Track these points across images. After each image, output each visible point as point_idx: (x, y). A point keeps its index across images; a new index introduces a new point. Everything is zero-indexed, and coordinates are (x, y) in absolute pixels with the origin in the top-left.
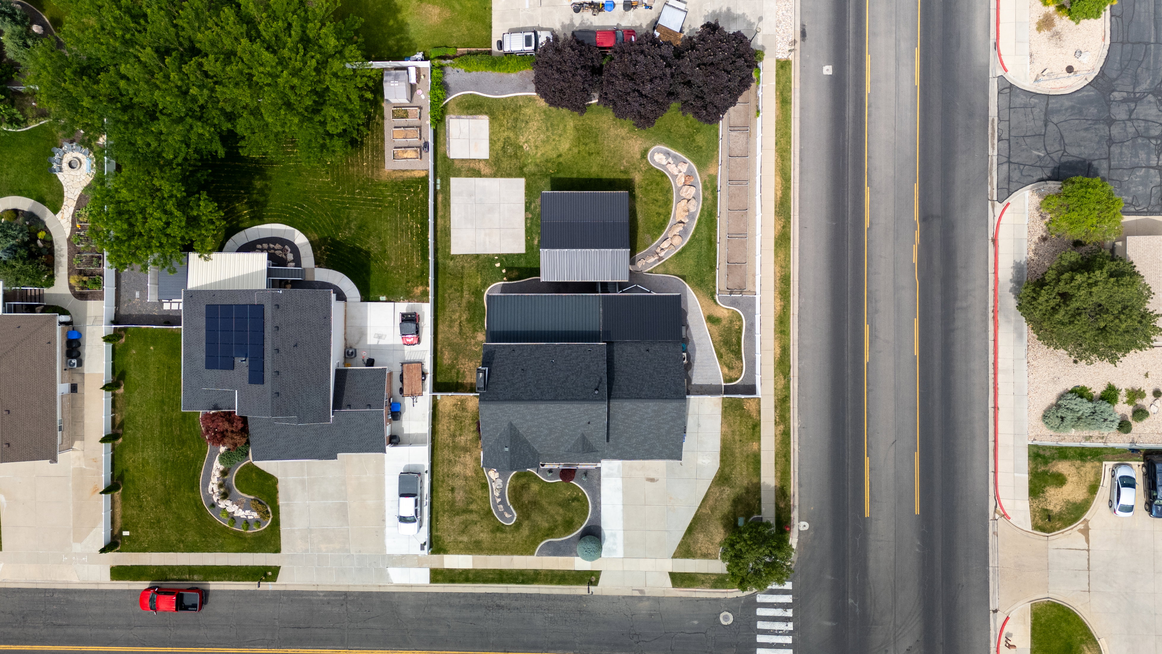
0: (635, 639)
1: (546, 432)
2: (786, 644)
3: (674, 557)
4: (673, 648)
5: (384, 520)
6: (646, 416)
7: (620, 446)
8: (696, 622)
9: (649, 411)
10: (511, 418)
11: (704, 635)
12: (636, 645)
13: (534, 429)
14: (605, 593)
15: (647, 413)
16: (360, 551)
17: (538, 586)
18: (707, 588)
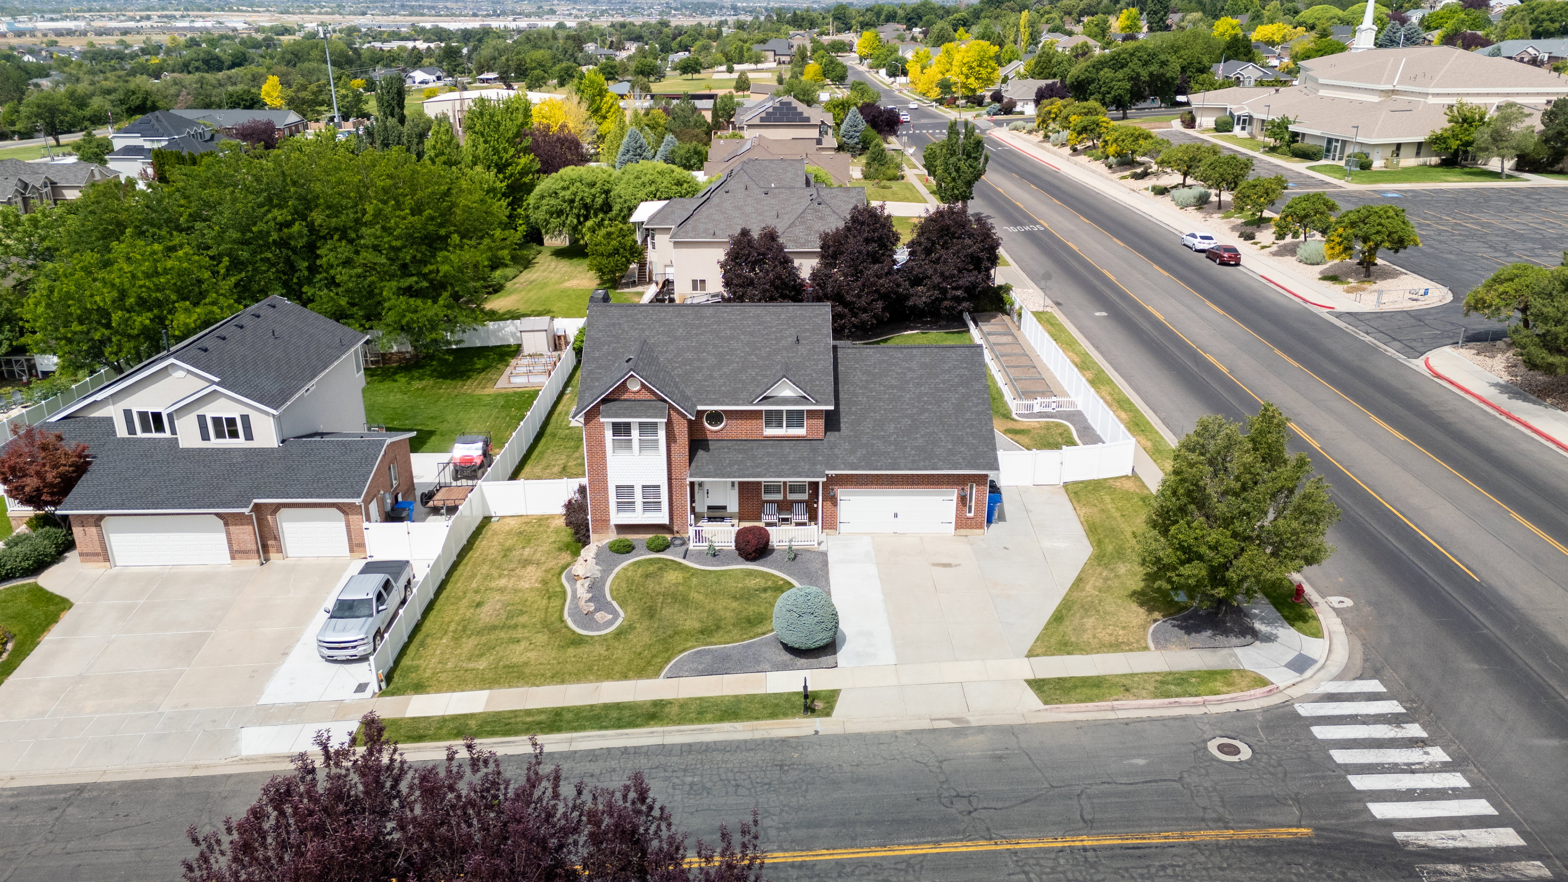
0: (961, 805)
1: (712, 360)
2: (1453, 789)
3: (1031, 654)
4: (1087, 817)
5: (285, 654)
6: (909, 375)
7: (864, 440)
8: (1141, 762)
9: (914, 365)
10: (647, 333)
11: (1178, 786)
12: (966, 818)
13: (689, 356)
14: (853, 728)
15: (910, 369)
16: (186, 706)
17: (660, 729)
18: (1144, 698)
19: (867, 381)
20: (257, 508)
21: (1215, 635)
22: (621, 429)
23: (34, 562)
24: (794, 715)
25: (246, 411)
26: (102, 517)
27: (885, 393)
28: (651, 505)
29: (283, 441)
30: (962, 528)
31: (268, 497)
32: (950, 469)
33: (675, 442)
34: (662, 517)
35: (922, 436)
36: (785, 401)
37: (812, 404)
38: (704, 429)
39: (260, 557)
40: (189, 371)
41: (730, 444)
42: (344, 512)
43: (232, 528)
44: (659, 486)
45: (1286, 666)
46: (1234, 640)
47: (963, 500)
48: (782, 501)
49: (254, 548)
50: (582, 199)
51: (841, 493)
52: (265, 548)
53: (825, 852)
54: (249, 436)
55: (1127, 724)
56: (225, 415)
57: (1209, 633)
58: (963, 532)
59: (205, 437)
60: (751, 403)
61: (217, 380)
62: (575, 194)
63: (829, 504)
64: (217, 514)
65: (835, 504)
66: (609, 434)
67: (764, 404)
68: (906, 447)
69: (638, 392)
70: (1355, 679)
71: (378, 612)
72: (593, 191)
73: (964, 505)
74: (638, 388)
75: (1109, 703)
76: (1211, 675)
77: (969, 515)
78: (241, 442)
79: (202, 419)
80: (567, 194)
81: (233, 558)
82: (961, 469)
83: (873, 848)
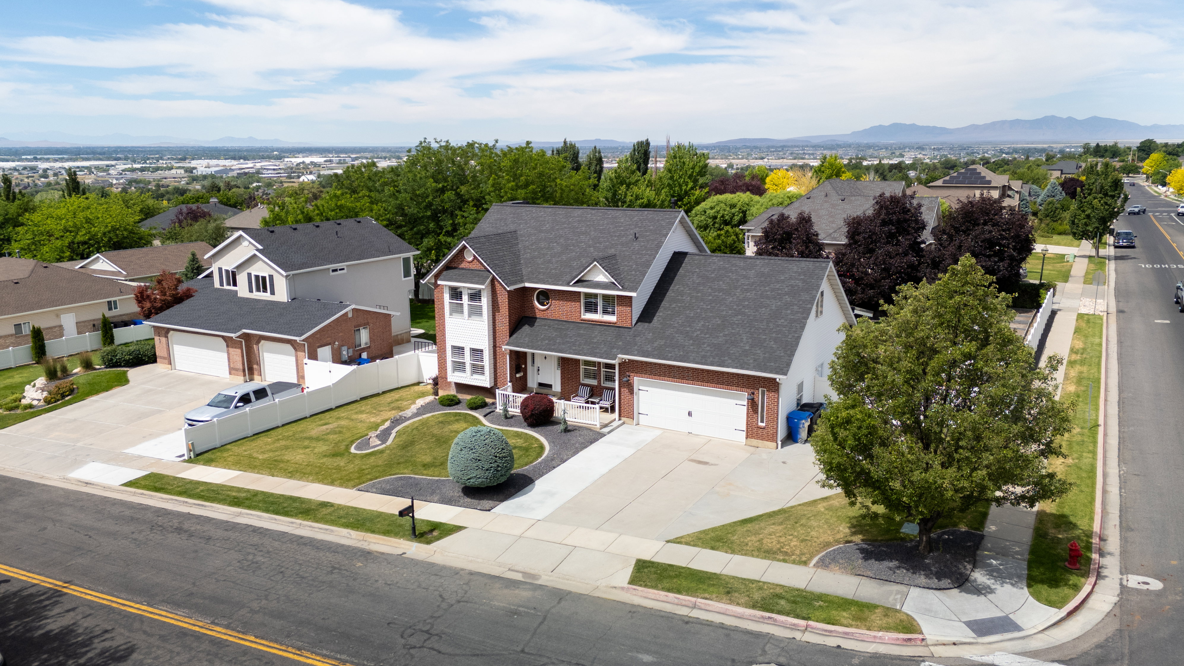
0: (416, 640)
1: (558, 249)
3: (675, 541)
10: (521, 226)
12: (402, 651)
14: (436, 558)
17: (299, 521)
18: (738, 604)
19: (699, 284)
20: (246, 337)
21: (898, 568)
22: (456, 294)
23: (134, 358)
24: (403, 536)
25: (273, 273)
26: (168, 330)
27: (710, 295)
28: (478, 369)
29: (293, 300)
30: (752, 437)
31: (252, 329)
32: (736, 368)
33: (499, 311)
34: (484, 381)
35: (725, 335)
36: (598, 285)
37: (619, 290)
38: (533, 307)
39: (245, 375)
40: (250, 243)
41: (552, 323)
42: (295, 348)
43: (230, 349)
44: (482, 351)
45: (965, 623)
46: (922, 580)
47: (753, 405)
48: (597, 387)
49: (241, 367)
50: (723, 216)
51: (637, 381)
52: (251, 370)
53: (252, 638)
54: (273, 293)
55: (687, 623)
56: (261, 274)
57: (894, 564)
58: (754, 442)
59: (251, 291)
60: (568, 284)
61: (260, 247)
62: (718, 212)
63: (625, 391)
64: (223, 337)
65: (631, 392)
66: (447, 297)
67: (578, 287)
68: (704, 343)
69: (471, 262)
70: (1053, 661)
71: (236, 407)
72: (733, 210)
73: (755, 411)
74: (470, 259)
75: (693, 599)
76: (845, 604)
77: (760, 424)
78: (266, 296)
79: (249, 275)
80: (711, 212)
81: (230, 374)
82: (747, 369)
83: (290, 649)
